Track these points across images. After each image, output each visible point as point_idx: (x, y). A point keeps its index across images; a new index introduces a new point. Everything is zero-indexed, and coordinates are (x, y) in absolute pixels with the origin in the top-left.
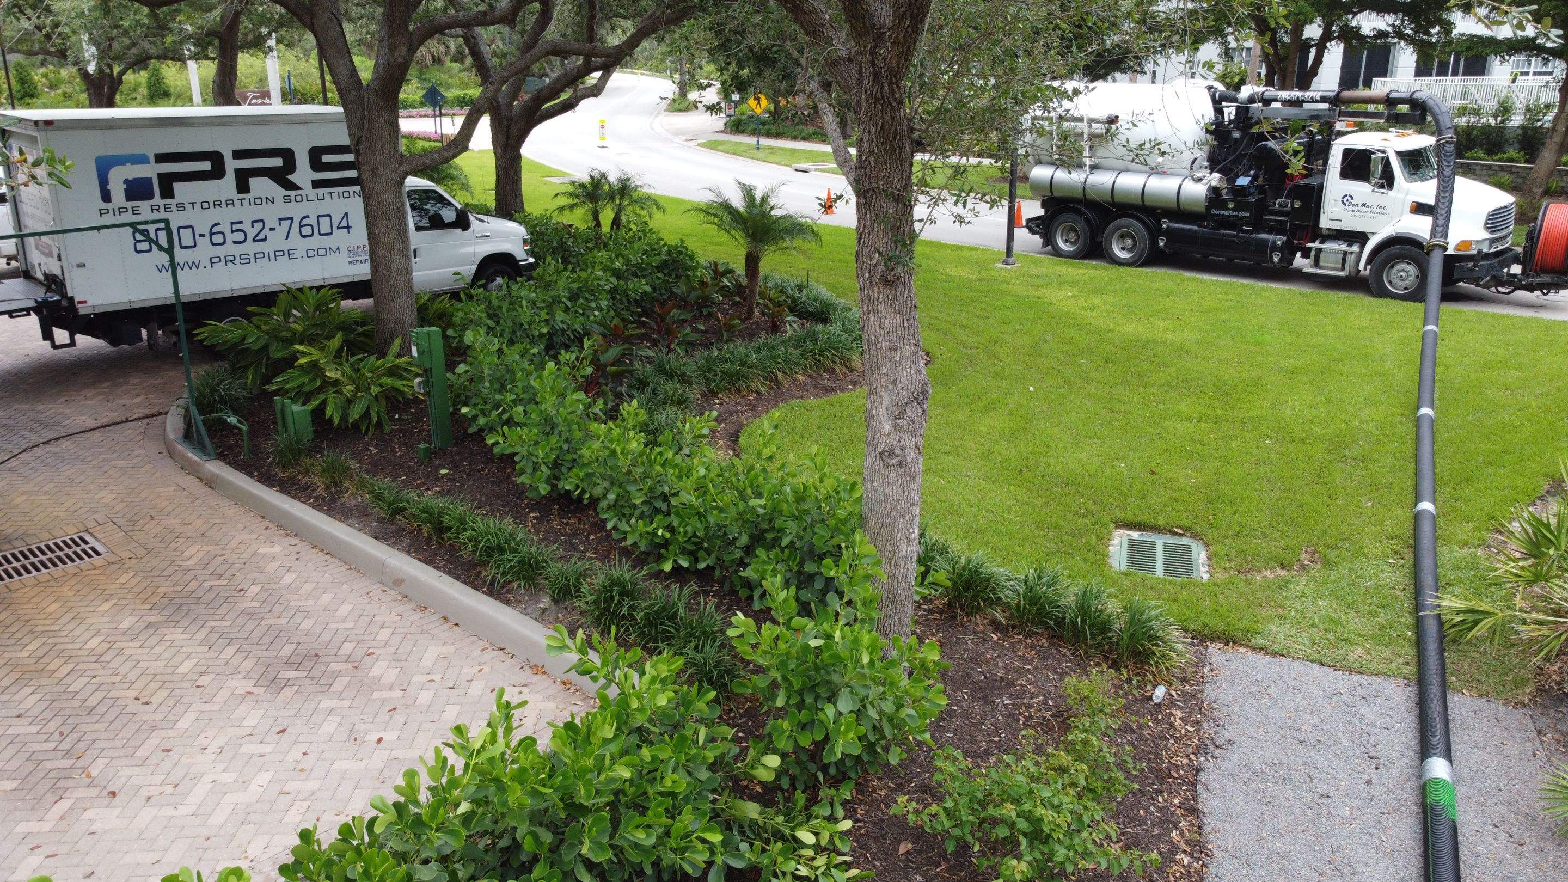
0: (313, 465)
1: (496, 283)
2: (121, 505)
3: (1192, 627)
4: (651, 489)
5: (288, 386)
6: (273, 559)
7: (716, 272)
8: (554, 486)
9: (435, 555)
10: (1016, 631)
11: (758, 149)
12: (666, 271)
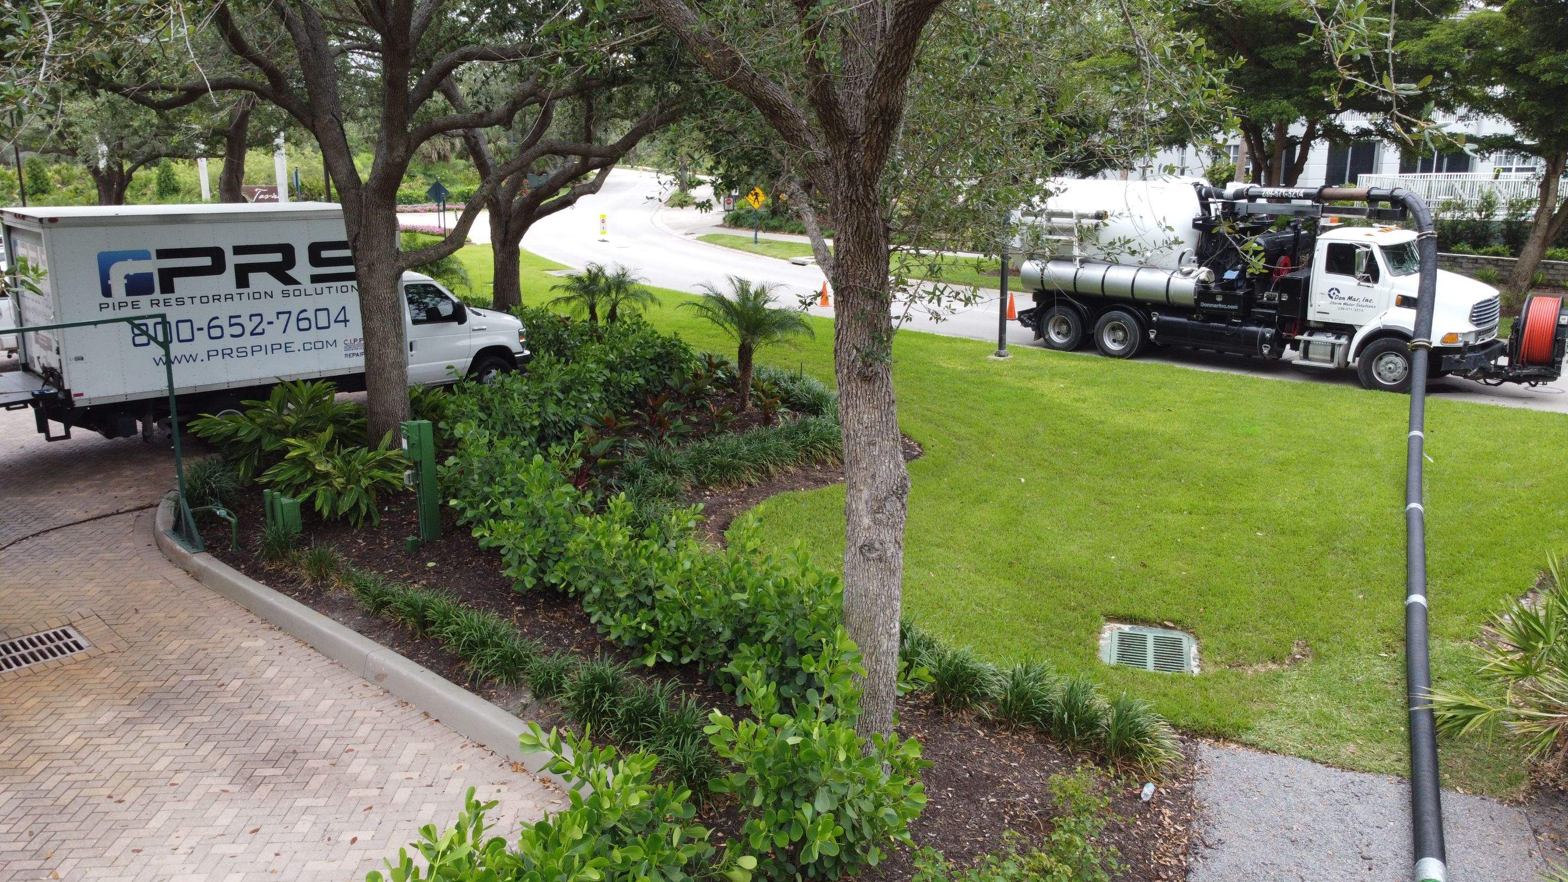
0: (300, 558)
1: (491, 375)
2: (106, 599)
3: (1182, 722)
4: (636, 583)
5: (278, 479)
6: (256, 653)
7: (710, 364)
8: (540, 580)
9: (419, 649)
10: (1003, 727)
11: (756, 242)
12: (660, 363)
